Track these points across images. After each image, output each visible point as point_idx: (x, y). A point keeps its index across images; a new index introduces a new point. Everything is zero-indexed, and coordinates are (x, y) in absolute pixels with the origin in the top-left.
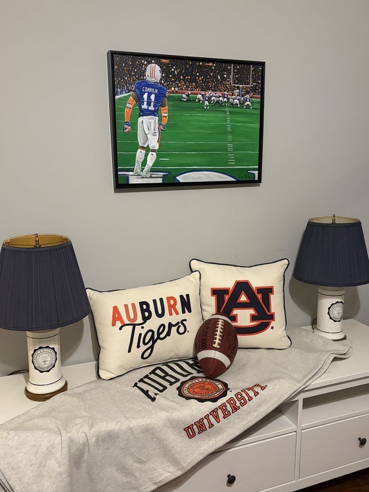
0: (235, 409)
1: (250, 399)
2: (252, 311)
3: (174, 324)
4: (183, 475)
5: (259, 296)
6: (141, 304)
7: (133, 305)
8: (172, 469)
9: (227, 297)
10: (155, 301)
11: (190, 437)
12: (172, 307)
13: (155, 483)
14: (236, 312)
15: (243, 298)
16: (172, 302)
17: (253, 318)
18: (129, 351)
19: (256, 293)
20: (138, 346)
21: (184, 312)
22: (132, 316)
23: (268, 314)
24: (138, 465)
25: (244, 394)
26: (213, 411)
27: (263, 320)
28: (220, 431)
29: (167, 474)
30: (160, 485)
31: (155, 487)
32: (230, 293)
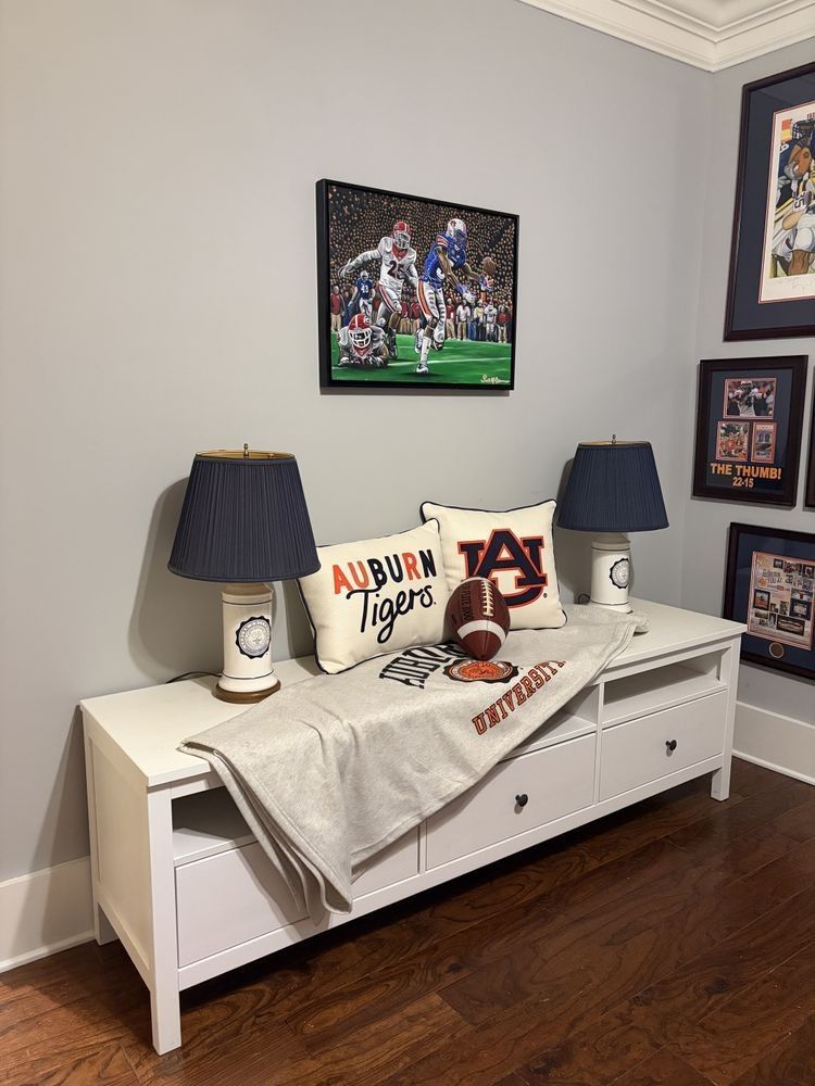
0: (531, 691)
1: (548, 678)
2: (516, 573)
3: (416, 591)
4: (476, 784)
5: (526, 551)
6: (371, 562)
7: (360, 564)
8: (462, 777)
9: (482, 554)
10: (387, 558)
11: (481, 731)
12: (411, 568)
13: (442, 800)
14: (495, 574)
15: (505, 554)
16: (410, 561)
17: (520, 582)
18: (363, 630)
19: (521, 545)
20: (374, 623)
21: (427, 575)
22: (361, 579)
23: (539, 575)
24: (418, 775)
25: (539, 673)
26: (506, 694)
27: (533, 583)
28: (516, 723)
29: (457, 785)
30: (449, 800)
31: (442, 804)
32: (486, 548)
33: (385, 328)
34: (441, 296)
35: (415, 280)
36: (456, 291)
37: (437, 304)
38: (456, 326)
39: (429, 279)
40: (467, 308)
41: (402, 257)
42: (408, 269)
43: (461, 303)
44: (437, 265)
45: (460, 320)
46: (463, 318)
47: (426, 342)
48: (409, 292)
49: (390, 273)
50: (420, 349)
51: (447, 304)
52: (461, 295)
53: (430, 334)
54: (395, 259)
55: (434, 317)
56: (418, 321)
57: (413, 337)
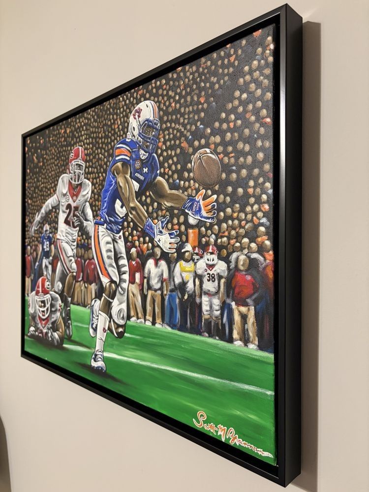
33: (61, 295)
34: (121, 246)
35: (90, 226)
36: (144, 234)
37: (117, 259)
38: (144, 298)
39: (105, 222)
40: (163, 263)
41: (77, 196)
42: (83, 212)
43: (152, 255)
44: (117, 194)
45: (150, 287)
46: (155, 283)
47: (102, 321)
48: (84, 244)
49: (67, 222)
50: (95, 330)
51: (129, 257)
52: (152, 240)
53: (107, 308)
54: (71, 202)
55: (112, 281)
56: (93, 287)
57: (87, 310)
